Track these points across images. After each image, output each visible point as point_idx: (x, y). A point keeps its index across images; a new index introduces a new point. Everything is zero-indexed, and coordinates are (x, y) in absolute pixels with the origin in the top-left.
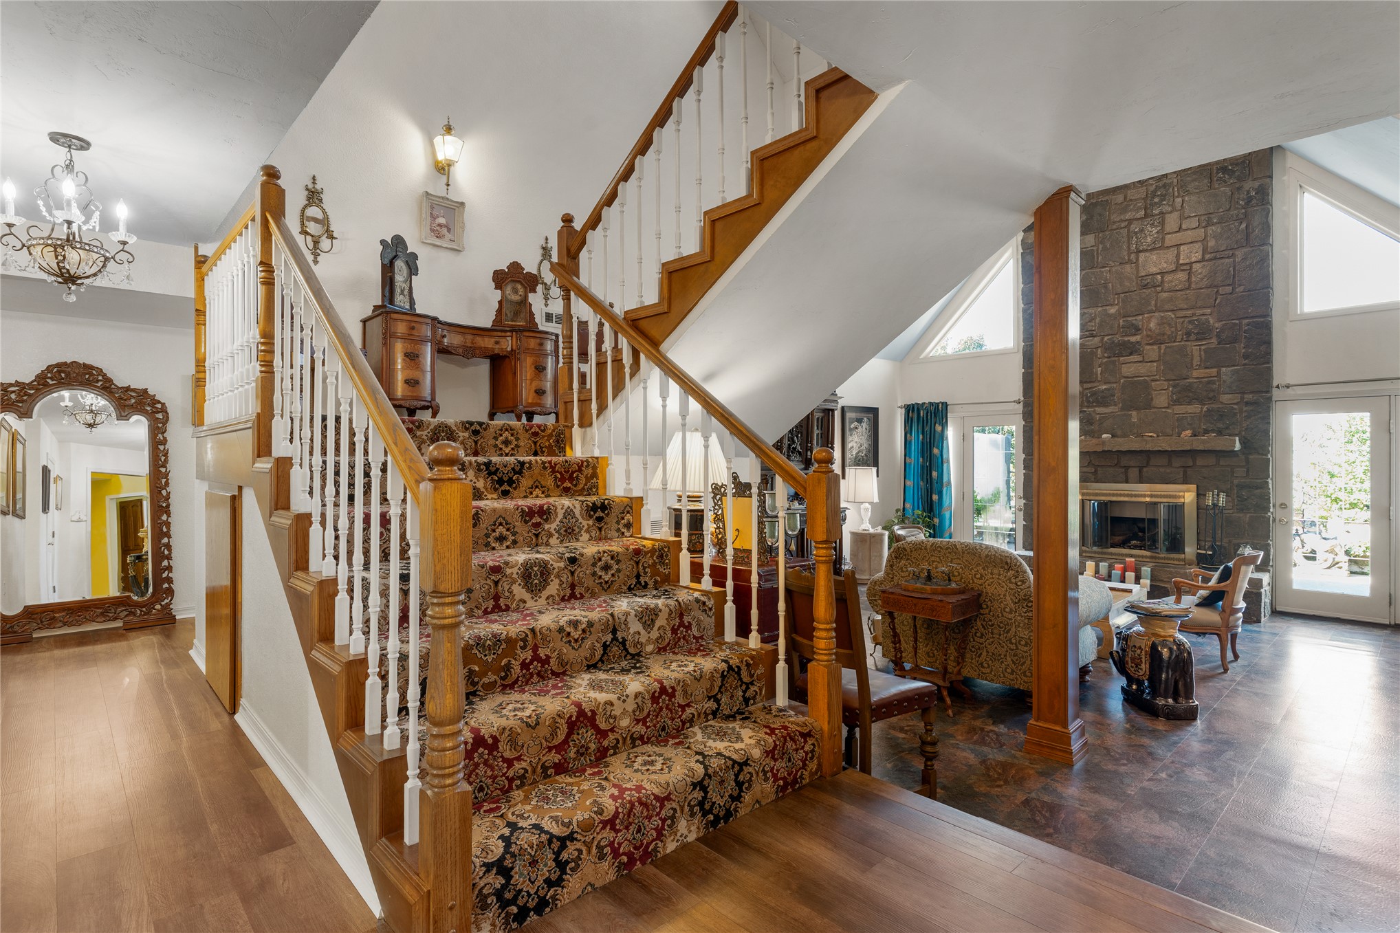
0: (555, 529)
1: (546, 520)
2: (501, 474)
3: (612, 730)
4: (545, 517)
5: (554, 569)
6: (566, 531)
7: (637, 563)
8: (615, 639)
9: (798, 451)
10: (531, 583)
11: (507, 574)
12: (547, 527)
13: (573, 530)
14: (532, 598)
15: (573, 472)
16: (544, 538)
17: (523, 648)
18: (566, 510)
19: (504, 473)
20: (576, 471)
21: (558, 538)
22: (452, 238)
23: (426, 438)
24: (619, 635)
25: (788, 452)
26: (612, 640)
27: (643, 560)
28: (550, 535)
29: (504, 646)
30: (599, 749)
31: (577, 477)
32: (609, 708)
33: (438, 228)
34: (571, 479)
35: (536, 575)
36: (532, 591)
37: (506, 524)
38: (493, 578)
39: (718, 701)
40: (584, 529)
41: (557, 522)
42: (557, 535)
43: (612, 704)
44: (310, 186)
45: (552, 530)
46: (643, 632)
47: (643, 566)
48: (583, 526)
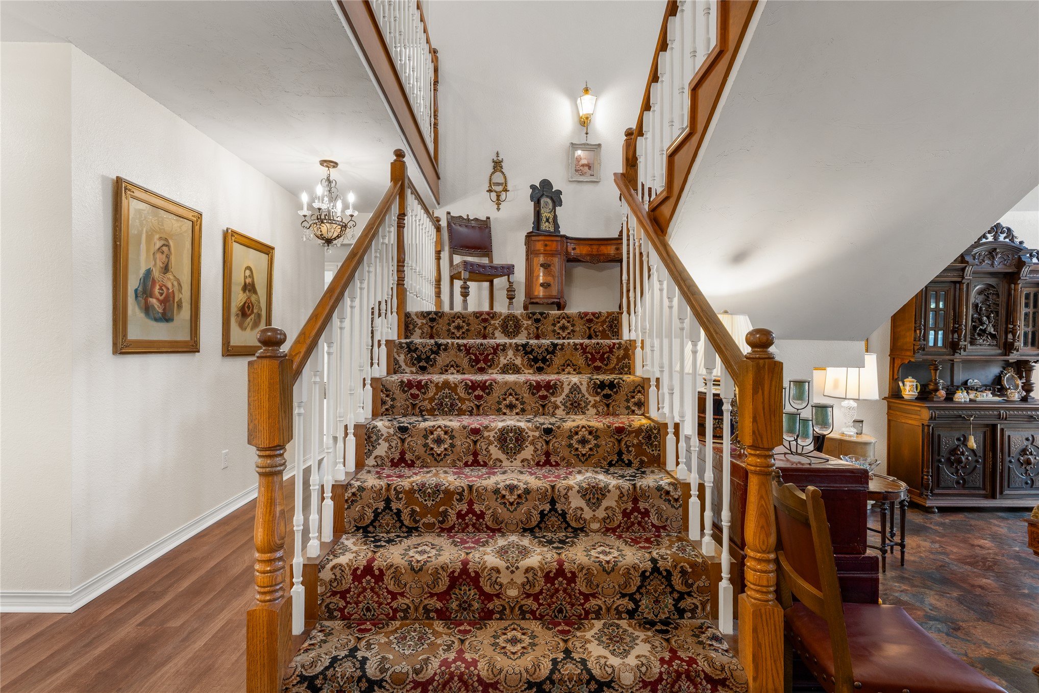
0: (561, 402)
1: (553, 394)
2: (536, 354)
3: (498, 596)
4: (551, 391)
5: (529, 436)
6: (572, 404)
7: (619, 441)
8: (553, 509)
9: (990, 334)
10: (507, 446)
11: (485, 436)
12: (553, 399)
13: (579, 404)
14: (508, 459)
15: (604, 354)
16: (550, 408)
17: (460, 500)
18: (572, 386)
19: (538, 353)
20: (607, 352)
21: (564, 410)
22: (592, 173)
23: (498, 325)
24: (559, 507)
25: (972, 335)
26: (550, 511)
27: (626, 439)
28: (557, 407)
29: (442, 496)
30: (483, 609)
31: (608, 358)
32: (494, 575)
33: (581, 168)
34: (602, 359)
35: (511, 440)
36: (508, 453)
37: (516, 395)
38: (472, 438)
39: (636, 602)
40: (591, 404)
41: (564, 395)
42: (563, 407)
43: (498, 571)
44: (495, 159)
45: (558, 403)
46: (586, 509)
47: (625, 444)
48: (590, 402)
